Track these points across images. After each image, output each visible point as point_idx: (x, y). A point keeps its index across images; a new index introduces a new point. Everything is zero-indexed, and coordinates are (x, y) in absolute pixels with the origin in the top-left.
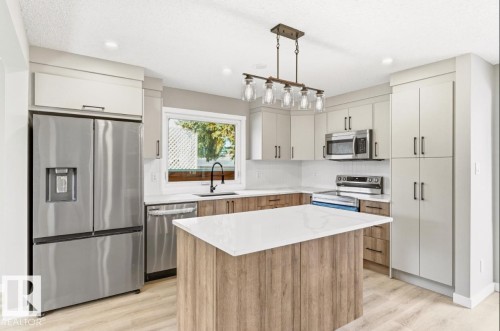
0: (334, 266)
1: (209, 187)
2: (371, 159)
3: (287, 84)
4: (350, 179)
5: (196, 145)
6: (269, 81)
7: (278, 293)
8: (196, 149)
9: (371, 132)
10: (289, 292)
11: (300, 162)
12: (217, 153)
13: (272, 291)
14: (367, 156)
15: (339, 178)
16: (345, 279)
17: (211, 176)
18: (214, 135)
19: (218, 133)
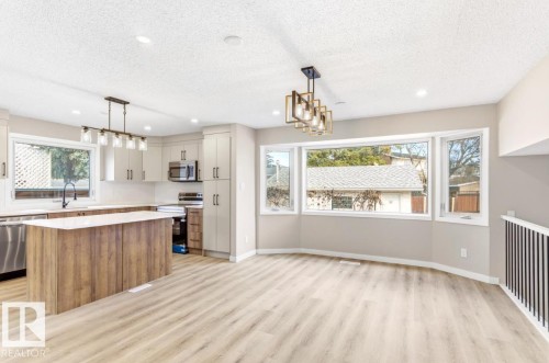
0: (149, 243)
1: (61, 204)
2: (196, 181)
3: (117, 133)
4: (187, 195)
5: (49, 165)
6: (103, 131)
7: (106, 258)
8: (49, 169)
9: (197, 162)
10: (113, 257)
11: (153, 184)
12: (76, 174)
13: (101, 257)
14: (193, 178)
15: (180, 195)
16: (158, 252)
17: (64, 194)
18: (72, 157)
19: (77, 154)
